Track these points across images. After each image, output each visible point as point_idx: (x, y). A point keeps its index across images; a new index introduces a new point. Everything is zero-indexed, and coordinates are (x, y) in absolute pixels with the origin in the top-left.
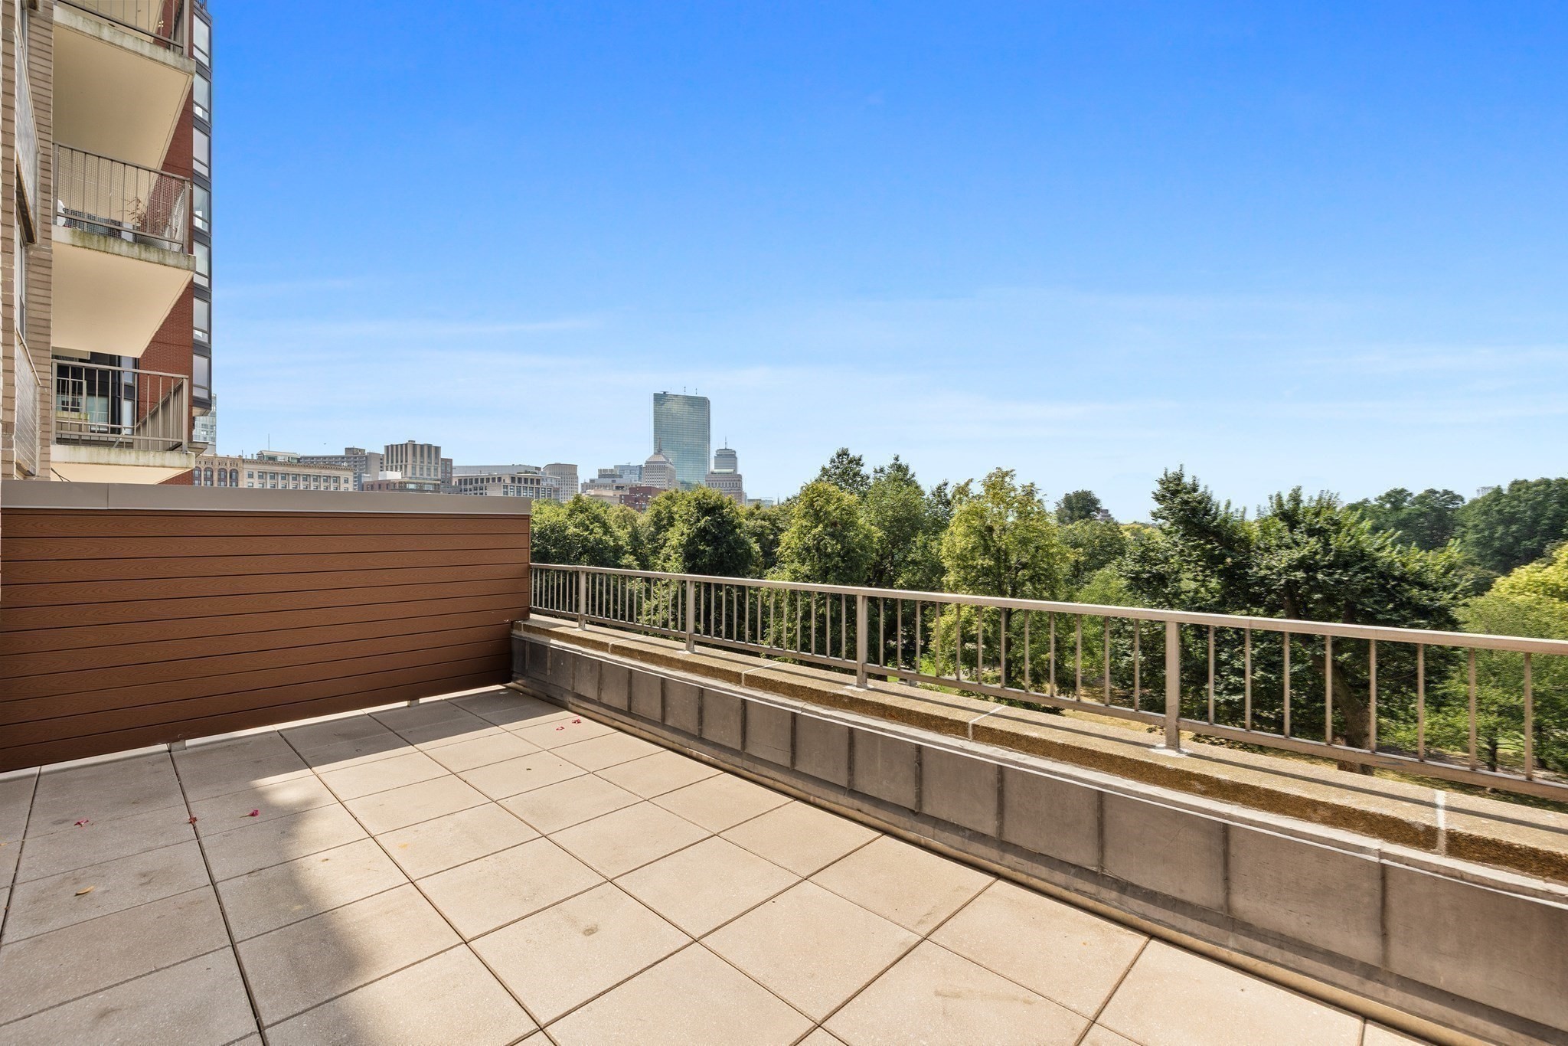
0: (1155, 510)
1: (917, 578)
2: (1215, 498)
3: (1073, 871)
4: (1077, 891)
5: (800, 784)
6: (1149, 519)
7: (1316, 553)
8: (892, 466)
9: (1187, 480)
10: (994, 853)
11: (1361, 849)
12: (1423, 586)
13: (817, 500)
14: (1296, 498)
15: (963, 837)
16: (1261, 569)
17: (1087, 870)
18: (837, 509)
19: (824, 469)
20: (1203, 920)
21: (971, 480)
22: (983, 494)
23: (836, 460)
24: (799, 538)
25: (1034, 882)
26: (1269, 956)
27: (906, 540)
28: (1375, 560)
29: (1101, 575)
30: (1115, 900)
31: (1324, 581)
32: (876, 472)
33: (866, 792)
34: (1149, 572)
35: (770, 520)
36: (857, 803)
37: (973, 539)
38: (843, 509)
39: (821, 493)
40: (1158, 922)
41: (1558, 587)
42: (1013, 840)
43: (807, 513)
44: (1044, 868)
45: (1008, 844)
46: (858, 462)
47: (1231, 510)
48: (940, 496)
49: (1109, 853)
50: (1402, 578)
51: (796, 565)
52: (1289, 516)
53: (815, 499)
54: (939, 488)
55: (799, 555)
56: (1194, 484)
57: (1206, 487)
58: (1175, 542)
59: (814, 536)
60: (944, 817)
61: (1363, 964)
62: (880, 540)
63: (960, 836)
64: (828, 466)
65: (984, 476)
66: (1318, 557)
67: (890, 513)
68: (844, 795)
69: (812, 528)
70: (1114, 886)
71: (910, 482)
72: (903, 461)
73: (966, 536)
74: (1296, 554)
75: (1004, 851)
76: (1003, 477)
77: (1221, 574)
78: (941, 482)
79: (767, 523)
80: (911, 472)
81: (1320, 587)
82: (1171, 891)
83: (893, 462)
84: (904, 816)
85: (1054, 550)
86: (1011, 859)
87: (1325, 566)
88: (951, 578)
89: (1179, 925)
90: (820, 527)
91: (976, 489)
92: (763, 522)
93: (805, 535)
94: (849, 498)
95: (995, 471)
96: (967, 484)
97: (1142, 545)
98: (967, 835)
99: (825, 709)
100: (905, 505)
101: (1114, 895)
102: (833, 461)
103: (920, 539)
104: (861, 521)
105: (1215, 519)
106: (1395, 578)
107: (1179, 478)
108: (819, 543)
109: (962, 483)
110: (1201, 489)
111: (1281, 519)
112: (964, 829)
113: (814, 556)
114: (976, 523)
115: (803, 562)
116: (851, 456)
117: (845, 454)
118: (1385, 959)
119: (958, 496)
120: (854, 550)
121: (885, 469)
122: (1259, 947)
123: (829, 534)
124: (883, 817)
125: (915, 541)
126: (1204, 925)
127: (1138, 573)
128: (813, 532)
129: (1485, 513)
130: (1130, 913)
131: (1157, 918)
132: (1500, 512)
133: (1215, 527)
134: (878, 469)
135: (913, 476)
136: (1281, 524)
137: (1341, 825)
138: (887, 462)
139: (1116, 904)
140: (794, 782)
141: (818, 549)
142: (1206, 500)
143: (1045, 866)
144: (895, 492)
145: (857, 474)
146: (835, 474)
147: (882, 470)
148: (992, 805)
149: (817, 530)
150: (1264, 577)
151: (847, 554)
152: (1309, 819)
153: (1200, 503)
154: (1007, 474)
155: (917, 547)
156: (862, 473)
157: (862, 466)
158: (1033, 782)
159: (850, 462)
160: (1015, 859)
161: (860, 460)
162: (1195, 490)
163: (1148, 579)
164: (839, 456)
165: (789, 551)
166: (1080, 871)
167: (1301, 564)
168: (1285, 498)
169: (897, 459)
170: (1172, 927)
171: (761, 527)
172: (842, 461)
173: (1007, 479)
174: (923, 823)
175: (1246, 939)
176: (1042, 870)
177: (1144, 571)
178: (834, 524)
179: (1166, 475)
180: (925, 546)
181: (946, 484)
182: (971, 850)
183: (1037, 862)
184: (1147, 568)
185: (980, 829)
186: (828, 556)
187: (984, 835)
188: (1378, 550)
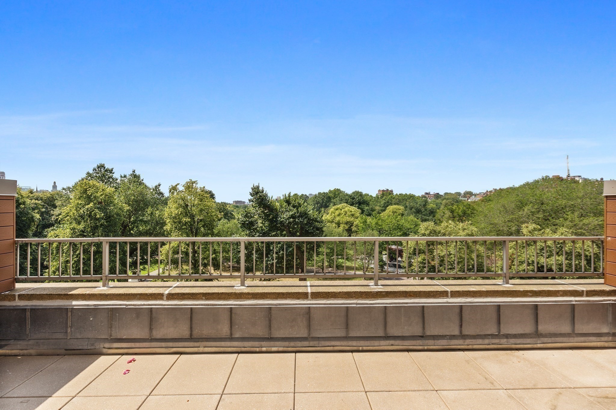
0: (250, 199)
1: (148, 228)
2: (269, 195)
3: (490, 337)
4: (493, 344)
5: (354, 343)
6: (247, 201)
7: (295, 213)
8: (131, 175)
9: (261, 188)
10: (460, 342)
11: (571, 301)
12: (318, 222)
13: (90, 190)
14: (289, 196)
15: (447, 339)
16: (281, 218)
17: (493, 335)
18: (102, 195)
19: (88, 173)
20: (531, 338)
21: (178, 184)
22: (184, 190)
23: (97, 169)
24: (76, 210)
25: (475, 347)
26: (548, 341)
27: (143, 209)
28: (308, 214)
29: (221, 223)
30: (506, 342)
31: (298, 221)
32: (121, 177)
33: (395, 335)
34: (248, 221)
35: (42, 200)
36: (392, 342)
37: (181, 209)
38: (106, 195)
39: (91, 186)
40: (519, 344)
41: (330, 220)
42: (467, 333)
43: (81, 196)
44: (481, 340)
45: (464, 335)
46: (111, 171)
47: (272, 199)
48: (157, 191)
49: (502, 326)
50: (313, 220)
51: (74, 225)
52: (288, 201)
53: (88, 189)
54: (156, 187)
55: (75, 219)
56: (263, 190)
57: (266, 191)
58: (257, 210)
59: (88, 209)
60: (436, 334)
61: (568, 334)
62: (128, 211)
63: (446, 339)
64: (91, 172)
65: (184, 183)
66: (296, 214)
67: (133, 197)
68: (384, 340)
69: (85, 205)
70: (504, 337)
71: (141, 184)
72: (137, 173)
73: (177, 208)
74: (291, 213)
75: (465, 339)
76: (193, 184)
77: (269, 220)
78: (157, 184)
79: (40, 202)
80: (141, 178)
81: (297, 223)
82: (521, 332)
83: (132, 173)
84: (418, 340)
85: (213, 214)
86: (468, 341)
87: (297, 217)
88: (168, 227)
89: (525, 342)
90: (91, 205)
91: (181, 188)
92: (37, 201)
93: (81, 209)
94: (109, 190)
95: (189, 181)
96: (176, 186)
97: (246, 211)
98: (448, 338)
99: (371, 300)
100: (141, 193)
101: (505, 340)
102: (94, 169)
103: (149, 210)
104: (116, 201)
105: (269, 202)
106: (311, 220)
107: (258, 187)
108: (91, 213)
109: (174, 185)
110: (264, 192)
111: (285, 202)
112: (446, 336)
113: (87, 220)
114: (181, 202)
115: (79, 223)
116: (106, 168)
117: (103, 167)
118: (573, 330)
119: (172, 191)
120: (113, 216)
121: (127, 176)
122: (545, 340)
123: (98, 208)
124: (407, 344)
125: (147, 211)
126: (531, 339)
127: (245, 222)
128: (86, 207)
129: (313, 201)
130: (511, 345)
131: (519, 342)
132: (316, 201)
133: (269, 205)
134: (123, 176)
135: (143, 180)
136: (285, 204)
137: (565, 296)
138: (128, 173)
139: (507, 343)
140: (350, 343)
141: (90, 216)
142: (266, 195)
143: (481, 339)
144: (135, 188)
145: (111, 177)
146: (96, 176)
147: (125, 176)
148: (457, 322)
149: (89, 206)
150: (282, 221)
151: (108, 217)
152: (558, 296)
153: (264, 196)
154: (194, 182)
155: (148, 214)
156: (114, 177)
157: (113, 173)
158: (474, 308)
159: (106, 171)
160: (470, 340)
161: (112, 170)
162: (263, 192)
163: (247, 224)
164: (98, 167)
165: (68, 217)
166: (493, 336)
167: (293, 217)
168: (287, 195)
169: (134, 172)
170: (524, 344)
171: (35, 204)
172: (101, 170)
173: (194, 185)
174: (428, 340)
175: (542, 339)
176: (480, 341)
177: (247, 221)
178: (101, 203)
179: (253, 186)
180: (152, 213)
181: (159, 185)
182: (452, 343)
183: (477, 339)
184: (248, 220)
185: (453, 334)
186: (97, 219)
187: (454, 336)
188: (308, 212)
